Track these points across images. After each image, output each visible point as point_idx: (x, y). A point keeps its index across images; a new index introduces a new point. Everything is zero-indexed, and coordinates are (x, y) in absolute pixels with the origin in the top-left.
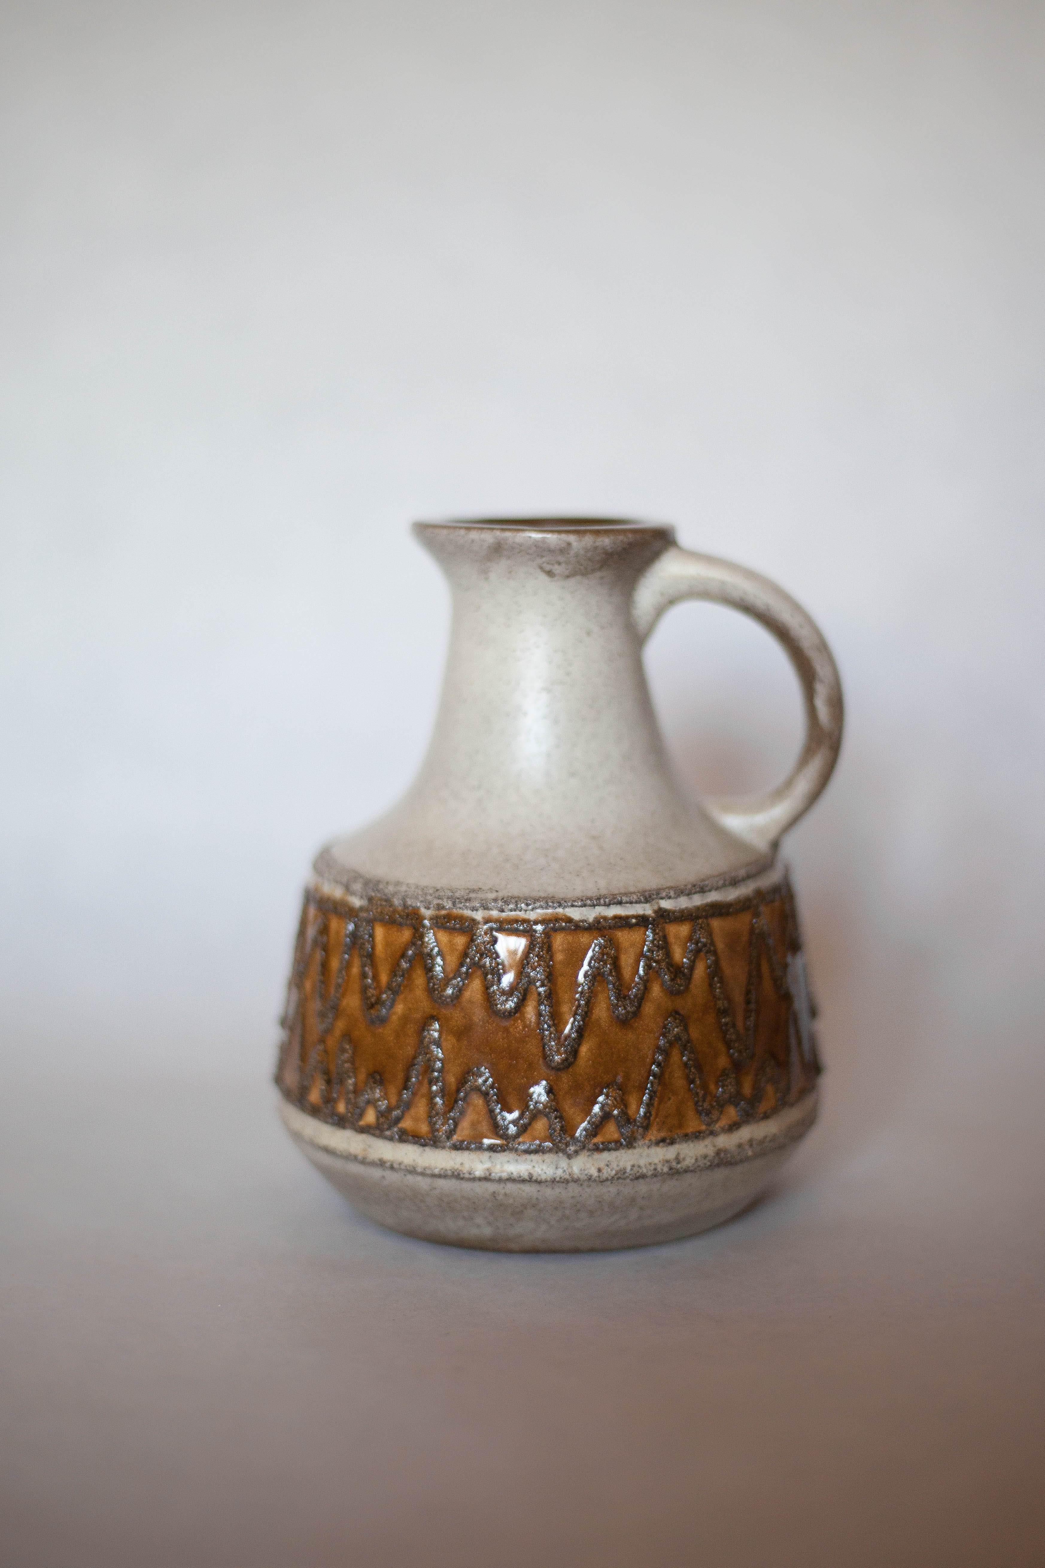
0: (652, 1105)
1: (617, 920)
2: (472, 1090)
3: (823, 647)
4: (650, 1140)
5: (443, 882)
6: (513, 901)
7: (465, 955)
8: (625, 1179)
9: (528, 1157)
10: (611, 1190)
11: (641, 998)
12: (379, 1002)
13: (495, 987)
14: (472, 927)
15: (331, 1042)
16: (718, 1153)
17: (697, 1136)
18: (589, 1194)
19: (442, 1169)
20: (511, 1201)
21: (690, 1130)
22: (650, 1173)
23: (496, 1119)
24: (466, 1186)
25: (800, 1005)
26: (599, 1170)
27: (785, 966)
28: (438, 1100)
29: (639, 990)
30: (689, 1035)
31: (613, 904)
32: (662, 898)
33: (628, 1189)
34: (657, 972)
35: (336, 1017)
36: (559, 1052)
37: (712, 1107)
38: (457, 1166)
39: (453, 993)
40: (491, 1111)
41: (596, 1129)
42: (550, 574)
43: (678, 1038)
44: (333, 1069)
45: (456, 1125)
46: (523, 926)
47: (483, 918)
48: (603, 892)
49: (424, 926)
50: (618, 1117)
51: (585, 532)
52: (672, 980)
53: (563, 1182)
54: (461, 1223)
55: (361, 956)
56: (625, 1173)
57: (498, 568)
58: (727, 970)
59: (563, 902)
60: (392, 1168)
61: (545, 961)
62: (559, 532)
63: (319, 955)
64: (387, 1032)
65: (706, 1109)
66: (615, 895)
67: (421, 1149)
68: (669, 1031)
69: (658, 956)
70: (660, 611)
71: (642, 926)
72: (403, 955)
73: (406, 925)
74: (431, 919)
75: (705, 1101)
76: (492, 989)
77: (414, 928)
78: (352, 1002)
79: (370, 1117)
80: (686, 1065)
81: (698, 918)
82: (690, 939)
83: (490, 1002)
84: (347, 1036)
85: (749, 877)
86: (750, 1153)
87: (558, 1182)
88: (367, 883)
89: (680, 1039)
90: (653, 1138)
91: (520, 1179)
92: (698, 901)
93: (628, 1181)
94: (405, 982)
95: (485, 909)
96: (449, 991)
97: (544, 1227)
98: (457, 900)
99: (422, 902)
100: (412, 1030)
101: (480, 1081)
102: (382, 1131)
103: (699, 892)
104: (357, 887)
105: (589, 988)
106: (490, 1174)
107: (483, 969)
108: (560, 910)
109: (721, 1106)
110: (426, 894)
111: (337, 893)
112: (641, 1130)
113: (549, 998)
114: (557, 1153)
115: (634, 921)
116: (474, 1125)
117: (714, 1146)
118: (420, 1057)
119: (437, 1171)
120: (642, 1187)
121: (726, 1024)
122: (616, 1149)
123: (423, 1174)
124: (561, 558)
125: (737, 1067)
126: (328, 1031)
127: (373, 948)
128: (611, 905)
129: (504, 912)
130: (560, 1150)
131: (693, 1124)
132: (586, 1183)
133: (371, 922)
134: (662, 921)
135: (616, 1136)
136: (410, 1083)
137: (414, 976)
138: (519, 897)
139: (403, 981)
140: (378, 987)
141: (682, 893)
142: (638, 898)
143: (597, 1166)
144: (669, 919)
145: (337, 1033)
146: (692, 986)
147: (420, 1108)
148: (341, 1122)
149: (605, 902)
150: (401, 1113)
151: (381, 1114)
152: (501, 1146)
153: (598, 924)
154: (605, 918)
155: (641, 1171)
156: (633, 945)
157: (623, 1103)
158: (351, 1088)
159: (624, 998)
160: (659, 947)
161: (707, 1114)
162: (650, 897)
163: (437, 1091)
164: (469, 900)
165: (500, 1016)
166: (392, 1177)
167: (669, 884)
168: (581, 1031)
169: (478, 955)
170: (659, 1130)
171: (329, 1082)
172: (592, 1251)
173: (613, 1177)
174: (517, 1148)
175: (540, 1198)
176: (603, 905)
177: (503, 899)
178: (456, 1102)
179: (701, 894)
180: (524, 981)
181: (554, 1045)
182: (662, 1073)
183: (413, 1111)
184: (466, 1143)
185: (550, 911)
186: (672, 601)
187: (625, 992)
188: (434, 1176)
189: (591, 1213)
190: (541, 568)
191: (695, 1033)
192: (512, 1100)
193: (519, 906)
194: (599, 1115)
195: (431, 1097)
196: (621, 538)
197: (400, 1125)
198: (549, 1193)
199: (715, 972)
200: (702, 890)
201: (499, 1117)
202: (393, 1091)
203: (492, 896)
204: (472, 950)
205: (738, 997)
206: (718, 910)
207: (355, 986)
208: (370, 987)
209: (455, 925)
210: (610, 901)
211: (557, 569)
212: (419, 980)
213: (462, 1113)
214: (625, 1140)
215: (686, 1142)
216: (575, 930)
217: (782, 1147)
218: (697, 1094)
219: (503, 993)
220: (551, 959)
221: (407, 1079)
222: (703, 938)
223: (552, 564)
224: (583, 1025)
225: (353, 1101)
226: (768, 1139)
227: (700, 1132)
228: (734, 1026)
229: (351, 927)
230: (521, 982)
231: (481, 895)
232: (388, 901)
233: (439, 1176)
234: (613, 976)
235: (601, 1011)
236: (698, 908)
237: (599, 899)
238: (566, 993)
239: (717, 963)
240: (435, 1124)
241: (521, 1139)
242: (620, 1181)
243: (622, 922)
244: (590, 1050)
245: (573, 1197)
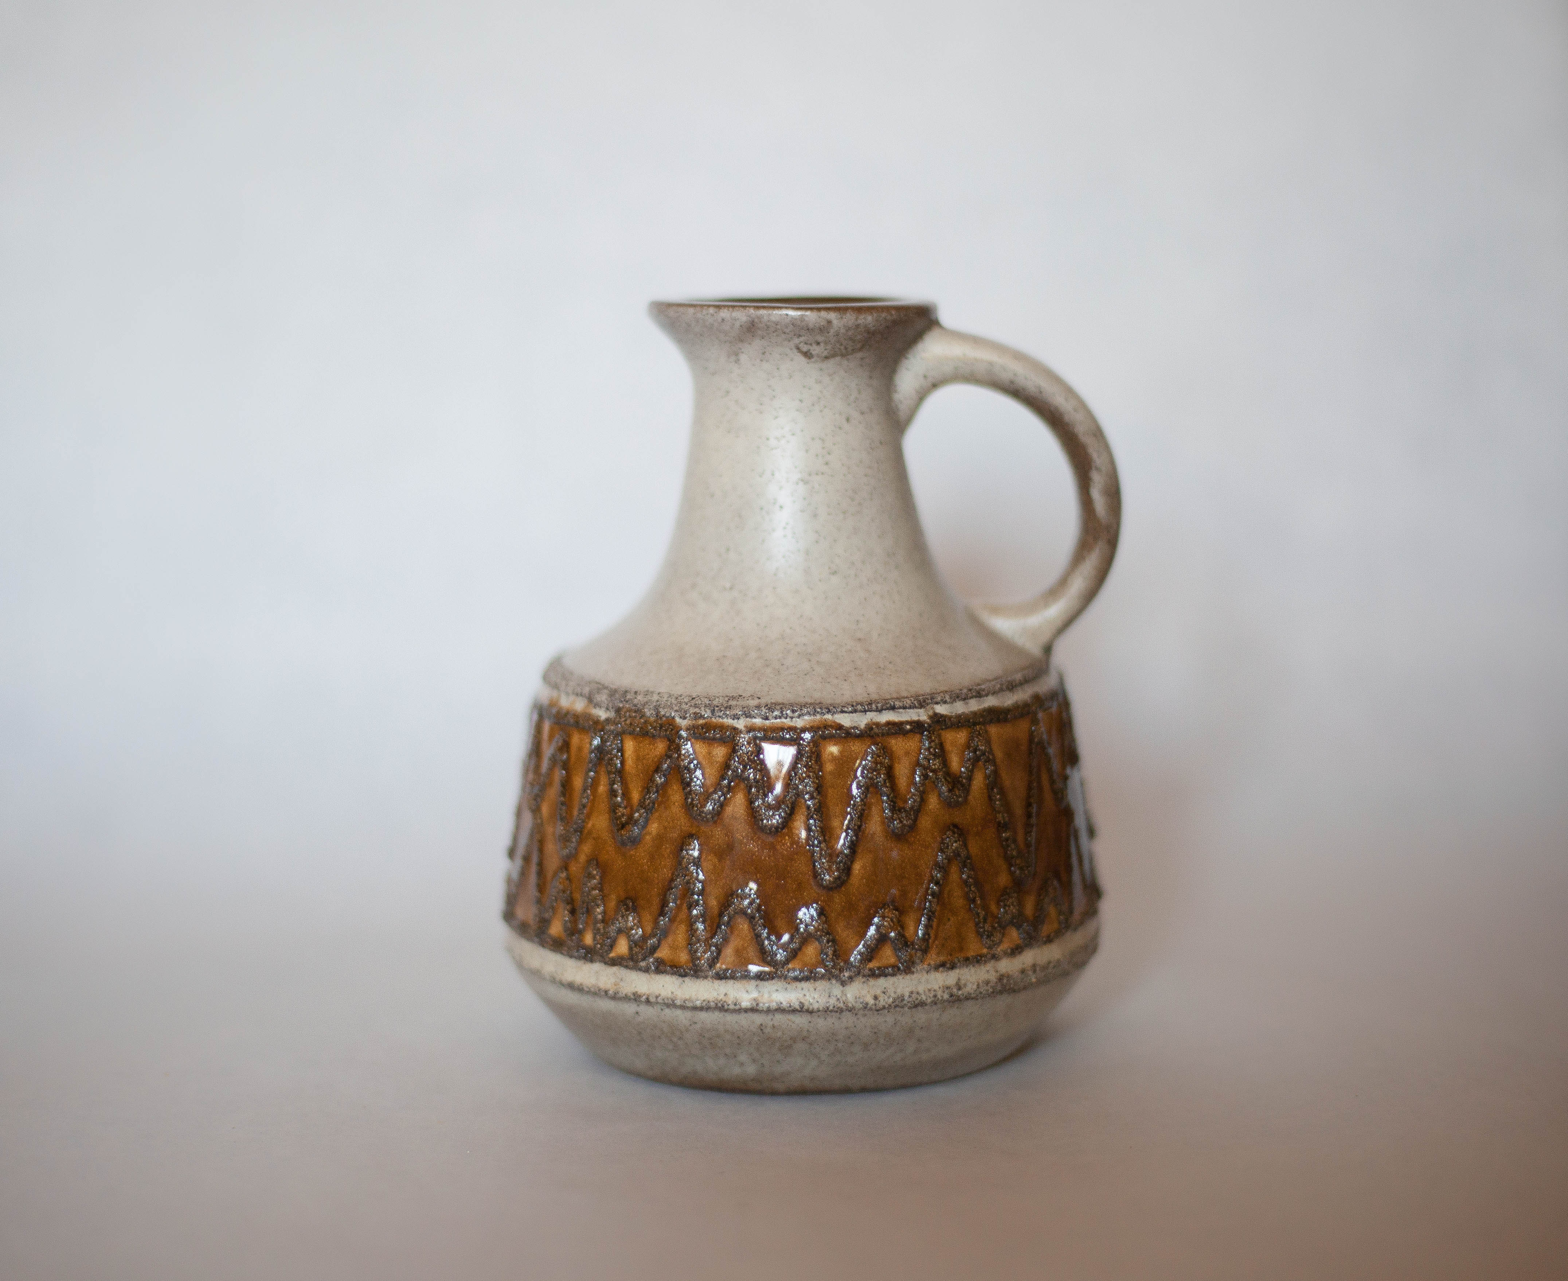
0: (931, 926)
1: (890, 726)
2: (735, 913)
3: (1098, 433)
4: (929, 965)
5: (698, 690)
6: (778, 707)
7: (727, 766)
8: (902, 1007)
9: (798, 984)
10: (886, 1021)
11: (917, 811)
12: (631, 821)
13: (760, 801)
14: (734, 737)
15: (574, 868)
16: (1001, 978)
17: (978, 960)
18: (865, 1024)
19: (704, 1001)
20: (779, 1034)
21: (971, 954)
22: (929, 1001)
23: (763, 943)
24: (730, 1018)
25: (1080, 822)
26: (876, 998)
27: (1066, 778)
28: (701, 926)
29: (915, 801)
30: (967, 849)
31: (885, 710)
32: (937, 703)
33: (906, 1018)
34: (934, 782)
35: (581, 842)
36: (831, 870)
37: (994, 928)
38: (721, 997)
39: (713, 809)
40: (758, 936)
41: (871, 953)
42: (807, 355)
43: (957, 854)
44: (577, 896)
45: (719, 952)
46: (790, 735)
47: (746, 727)
48: (874, 697)
49: (680, 737)
50: (895, 939)
51: (846, 309)
52: (950, 791)
53: (837, 1012)
54: (722, 1061)
55: (609, 773)
56: (903, 1000)
57: (750, 350)
58: (1007, 780)
59: (832, 708)
60: (648, 1001)
61: (814, 772)
62: (819, 309)
63: (559, 774)
64: (641, 854)
65: (988, 931)
66: (887, 700)
67: (681, 979)
68: (948, 846)
69: (935, 765)
70: (922, 396)
71: (916, 733)
72: (657, 770)
73: (660, 737)
74: (687, 729)
75: (986, 923)
76: (757, 804)
77: (669, 740)
78: (600, 822)
79: (622, 947)
80: (965, 882)
81: (975, 724)
82: (968, 746)
83: (755, 817)
84: (594, 860)
85: (1026, 681)
86: (1034, 980)
87: (831, 1011)
88: (613, 693)
89: (959, 855)
90: (932, 963)
91: (790, 1009)
92: (974, 706)
93: (906, 1009)
94: (660, 799)
95: (747, 717)
96: (709, 807)
97: (814, 1063)
98: (716, 709)
99: (676, 711)
100: (668, 851)
101: (746, 902)
102: (636, 962)
103: (976, 697)
104: (603, 697)
105: (862, 800)
106: (757, 1005)
107: (746, 782)
108: (829, 717)
109: (1003, 927)
110: (681, 703)
111: (580, 706)
112: (919, 954)
113: (819, 812)
114: (829, 979)
115: (908, 727)
116: (738, 952)
117: (997, 971)
118: (678, 880)
119: (698, 1003)
120: (921, 1016)
121: (1007, 840)
122: (893, 975)
123: (683, 1007)
124: (820, 338)
125: (1018, 885)
126: (572, 856)
127: (623, 763)
128: (884, 711)
129: (768, 720)
130: (833, 976)
131: (974, 947)
132: (861, 1012)
133: (620, 734)
134: (938, 727)
135: (892, 960)
136: (667, 908)
137: (670, 792)
138: (783, 704)
139: (657, 798)
140: (629, 805)
141: (958, 697)
142: (912, 703)
143: (873, 993)
144: (945, 725)
145: (582, 858)
146: (970, 798)
147: (680, 935)
148: (589, 955)
149: (877, 707)
150: (657, 942)
151: (634, 944)
152: (769, 973)
153: (870, 731)
154: (878, 725)
155: (920, 998)
156: (907, 753)
157: (900, 925)
158: (600, 917)
159: (900, 811)
160: (935, 756)
161: (988, 937)
162: (924, 701)
163: (697, 916)
164: (729, 707)
165: (766, 833)
166: (647, 1012)
167: (943, 688)
168: (853, 846)
169: (741, 767)
170: (938, 954)
171: (573, 912)
172: (864, 1090)
173: (890, 1005)
174: (786, 975)
175: (811, 1030)
176: (874, 711)
177: (767, 705)
178: (719, 927)
179: (977, 699)
180: (792, 792)
181: (825, 863)
182: (941, 892)
183: (670, 939)
184: (730, 971)
185: (818, 717)
186: (935, 386)
187: (900, 804)
188: (695, 1008)
189: (866, 1047)
190: (798, 348)
191: (974, 848)
192: (780, 923)
193: (784, 713)
194: (875, 938)
195: (691, 924)
196: (884, 315)
197: (656, 955)
198: (822, 1024)
199: (994, 783)
200: (979, 695)
201: (766, 942)
202: (647, 917)
203: (753, 703)
204: (734, 762)
205: (1018, 810)
206: (996, 715)
207: (603, 806)
208: (620, 806)
209: (714, 735)
210: (882, 706)
211: (816, 350)
212: (676, 796)
213: (726, 940)
214: (903, 965)
215: (967, 966)
216: (845, 737)
217: (1066, 974)
218: (978, 914)
219: (769, 807)
220: (820, 770)
221: (664, 904)
222: (982, 745)
223: (811, 344)
224: (856, 841)
225: (602, 931)
226: (1051, 965)
227: (981, 956)
228: (1015, 841)
229: (596, 742)
230: (788, 795)
231: (741, 702)
232: (639, 711)
233: (701, 1009)
234: (887, 787)
235: (874, 826)
236: (974, 714)
237: (870, 704)
238: (838, 806)
239: (996, 772)
240: (696, 951)
241: (790, 966)
242: (898, 1009)
243: (896, 728)
244: (864, 867)
245: (847, 1028)
